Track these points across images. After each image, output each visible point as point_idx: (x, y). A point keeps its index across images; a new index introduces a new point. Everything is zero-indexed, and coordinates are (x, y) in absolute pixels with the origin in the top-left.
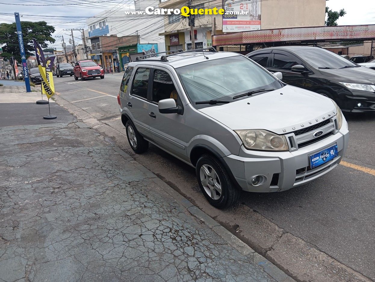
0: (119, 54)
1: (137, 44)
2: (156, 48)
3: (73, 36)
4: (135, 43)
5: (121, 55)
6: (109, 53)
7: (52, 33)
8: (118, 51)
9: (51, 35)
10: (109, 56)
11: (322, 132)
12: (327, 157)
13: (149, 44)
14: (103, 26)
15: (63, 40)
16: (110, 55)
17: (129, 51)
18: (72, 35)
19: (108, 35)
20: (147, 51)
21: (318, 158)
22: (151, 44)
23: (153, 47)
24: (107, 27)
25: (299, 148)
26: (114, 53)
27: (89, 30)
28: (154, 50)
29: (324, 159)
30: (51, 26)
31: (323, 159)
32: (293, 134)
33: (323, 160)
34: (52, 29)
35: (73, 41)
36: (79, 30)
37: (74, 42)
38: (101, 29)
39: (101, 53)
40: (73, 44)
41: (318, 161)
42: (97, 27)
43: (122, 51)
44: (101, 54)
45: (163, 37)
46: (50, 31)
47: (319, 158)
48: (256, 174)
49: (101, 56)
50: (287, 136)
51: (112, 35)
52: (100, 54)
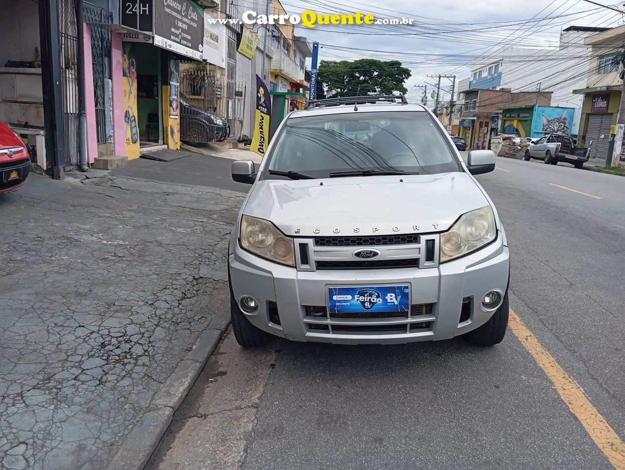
0: (502, 119)
1: (534, 106)
2: (570, 117)
3: (439, 88)
4: (532, 104)
5: (504, 122)
6: (487, 117)
7: (407, 79)
8: (500, 116)
9: (404, 82)
10: (486, 122)
11: (375, 254)
12: (374, 303)
13: (558, 107)
14: (493, 73)
15: (425, 92)
16: (488, 121)
17: (519, 115)
18: (439, 84)
19: (498, 89)
20: (550, 119)
21: (349, 297)
22: (562, 108)
23: (565, 114)
24: (500, 75)
25: (317, 269)
26: (494, 119)
27: (472, 79)
28: (564, 119)
29: (367, 304)
30: (407, 69)
31: (363, 303)
32: (310, 242)
33: (364, 306)
34: (407, 73)
35: (438, 94)
36: (448, 77)
37: (438, 97)
38: (489, 77)
39: (474, 116)
40: (436, 98)
41: (349, 304)
42: (485, 75)
43: (508, 115)
44: (475, 118)
45: (581, 97)
46: (404, 77)
47: (353, 298)
48: (246, 294)
49: (473, 121)
50: (298, 241)
51: (503, 89)
52: (473, 118)
